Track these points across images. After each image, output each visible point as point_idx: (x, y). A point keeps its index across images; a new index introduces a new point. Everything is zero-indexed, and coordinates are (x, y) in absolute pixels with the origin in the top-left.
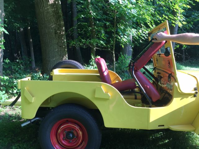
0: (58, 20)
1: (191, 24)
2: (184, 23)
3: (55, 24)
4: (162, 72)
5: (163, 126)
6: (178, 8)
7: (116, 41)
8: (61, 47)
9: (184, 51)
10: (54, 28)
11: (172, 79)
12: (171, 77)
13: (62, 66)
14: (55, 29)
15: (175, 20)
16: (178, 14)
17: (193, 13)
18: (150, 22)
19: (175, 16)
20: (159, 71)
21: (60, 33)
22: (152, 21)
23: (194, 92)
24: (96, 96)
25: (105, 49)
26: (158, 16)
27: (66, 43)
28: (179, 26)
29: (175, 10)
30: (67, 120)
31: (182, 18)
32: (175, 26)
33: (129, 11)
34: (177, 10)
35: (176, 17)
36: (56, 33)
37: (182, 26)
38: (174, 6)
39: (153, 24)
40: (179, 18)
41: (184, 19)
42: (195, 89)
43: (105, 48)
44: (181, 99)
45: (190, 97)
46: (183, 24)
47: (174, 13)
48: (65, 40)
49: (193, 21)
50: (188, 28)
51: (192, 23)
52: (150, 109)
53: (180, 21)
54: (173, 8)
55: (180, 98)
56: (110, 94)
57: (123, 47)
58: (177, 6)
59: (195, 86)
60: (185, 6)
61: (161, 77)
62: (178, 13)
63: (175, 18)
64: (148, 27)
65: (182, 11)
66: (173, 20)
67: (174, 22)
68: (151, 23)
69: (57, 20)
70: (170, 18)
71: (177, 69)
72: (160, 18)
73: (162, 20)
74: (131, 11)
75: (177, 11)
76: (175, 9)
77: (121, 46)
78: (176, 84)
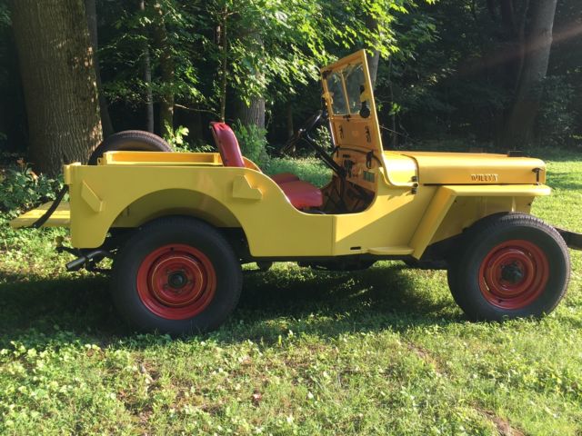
0: (76, 27)
1: (411, 49)
2: (394, 49)
3: (67, 37)
4: (352, 153)
5: (359, 248)
6: (379, 10)
7: (229, 87)
8: (84, 99)
9: (394, 119)
10: (66, 49)
11: (374, 161)
12: (373, 159)
13: (122, 146)
14: (68, 51)
15: (373, 40)
16: (379, 27)
17: (416, 21)
18: (314, 43)
19: (372, 31)
20: (347, 152)
21: (82, 63)
22: (320, 41)
23: (411, 184)
24: (235, 195)
25: (201, 108)
26: (334, 29)
27: (96, 90)
28: (383, 56)
29: (374, 17)
30: (172, 249)
31: (390, 36)
32: (373, 55)
33: (271, 16)
34: (378, 15)
35: (375, 33)
36: (71, 63)
37: (389, 57)
38: (371, 7)
39: (322, 47)
40: (382, 36)
41: (394, 40)
42: (414, 179)
43: (201, 105)
44: (389, 199)
45: (405, 194)
46: (390, 51)
47: (371, 24)
48: (95, 84)
49: (414, 41)
50: (403, 59)
51: (413, 46)
52: (335, 218)
53: (384, 43)
54: (369, 11)
55: (388, 196)
56: (261, 190)
57: (248, 104)
58: (376, 8)
59: (414, 175)
60: (396, 8)
61: (352, 164)
62: (380, 24)
63: (373, 35)
64: (308, 53)
65: (390, 19)
66: (368, 39)
67: (370, 44)
68: (317, 44)
69: (74, 25)
70: (363, 36)
71: (384, 149)
72: (340, 33)
73: (344, 38)
74: (274, 15)
75: (379, 19)
76: (374, 12)
77: (244, 101)
78: (381, 169)
